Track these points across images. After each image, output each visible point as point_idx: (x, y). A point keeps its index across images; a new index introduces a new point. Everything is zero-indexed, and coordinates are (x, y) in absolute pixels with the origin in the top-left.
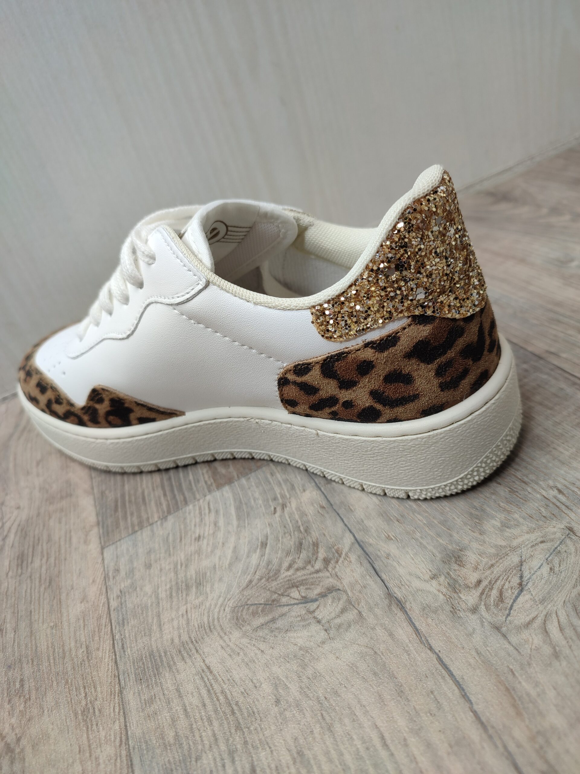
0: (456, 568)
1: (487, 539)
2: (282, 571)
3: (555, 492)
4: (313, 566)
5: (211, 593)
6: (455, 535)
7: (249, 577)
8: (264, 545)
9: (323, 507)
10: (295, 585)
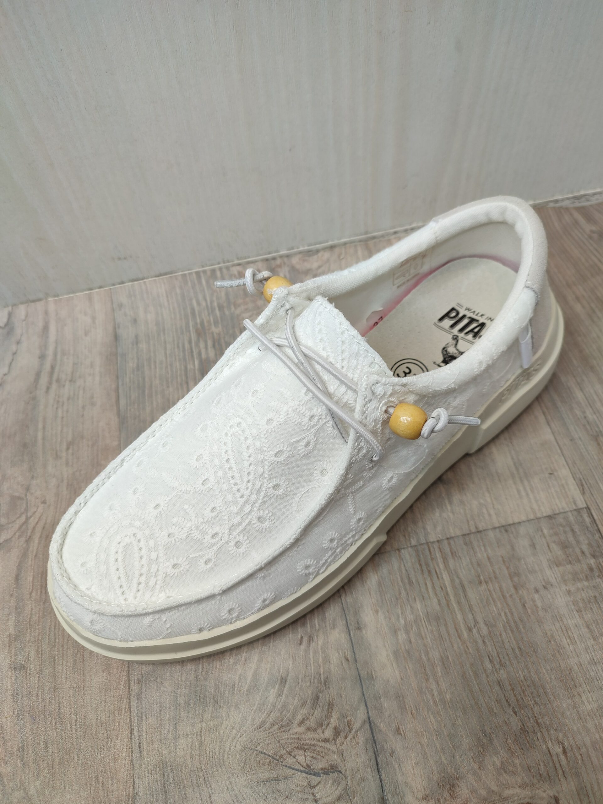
0: (448, 798)
1: (483, 777)
2: (295, 725)
3: (559, 750)
4: (323, 733)
5: (226, 720)
6: (457, 757)
7: (263, 716)
8: (283, 681)
9: (347, 660)
10: (302, 748)
